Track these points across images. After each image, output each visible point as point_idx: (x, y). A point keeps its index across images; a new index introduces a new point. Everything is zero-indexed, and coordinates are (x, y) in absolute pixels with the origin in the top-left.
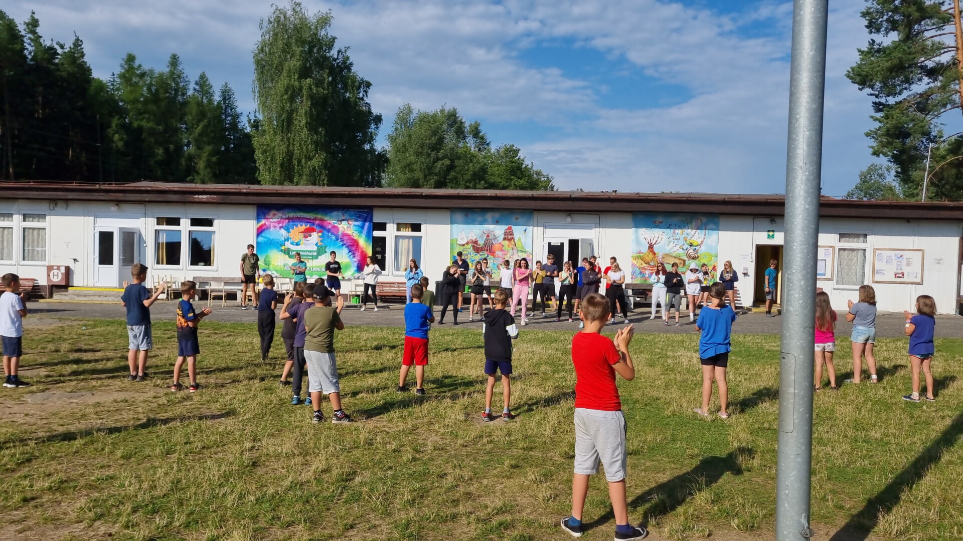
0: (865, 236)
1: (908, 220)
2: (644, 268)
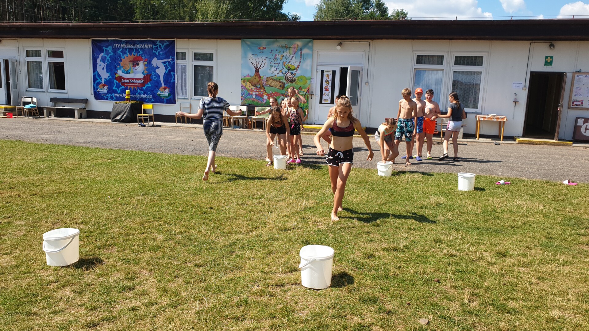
2: (251, 90)
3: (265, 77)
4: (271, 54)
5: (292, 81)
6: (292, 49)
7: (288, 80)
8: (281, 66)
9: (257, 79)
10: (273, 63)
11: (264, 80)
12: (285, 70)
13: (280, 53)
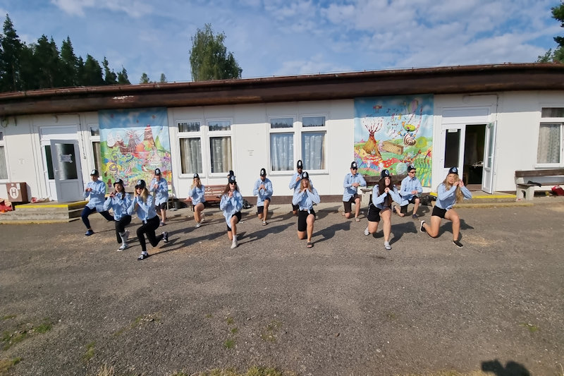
2: (366, 158)
3: (381, 141)
4: (387, 113)
5: (411, 144)
6: (411, 107)
7: (407, 143)
8: (400, 127)
9: (372, 144)
10: (390, 124)
11: (381, 145)
12: (404, 131)
13: (398, 111)
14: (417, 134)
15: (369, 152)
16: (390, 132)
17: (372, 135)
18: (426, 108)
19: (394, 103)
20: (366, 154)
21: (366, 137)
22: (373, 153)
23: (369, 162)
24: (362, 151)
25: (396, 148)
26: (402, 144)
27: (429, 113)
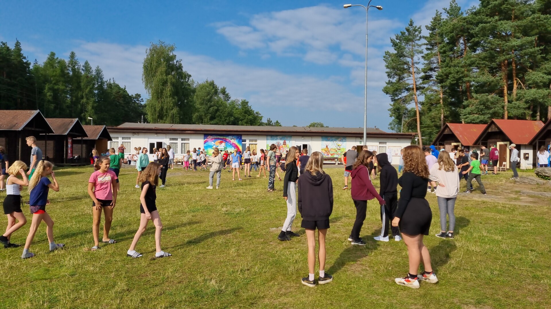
0: (386, 143)
1: (397, 138)
2: (325, 153)
4: (332, 141)
5: (339, 150)
6: (339, 139)
7: (338, 149)
8: (336, 145)
9: (327, 149)
10: (333, 144)
11: (330, 149)
12: (337, 146)
13: (335, 140)
14: (341, 147)
15: (326, 151)
16: (333, 146)
17: (327, 146)
18: (344, 140)
19: (333, 138)
20: (325, 152)
21: (325, 147)
22: (327, 151)
23: (326, 154)
24: (324, 151)
25: (335, 151)
26: (337, 149)
27: (346, 141)
